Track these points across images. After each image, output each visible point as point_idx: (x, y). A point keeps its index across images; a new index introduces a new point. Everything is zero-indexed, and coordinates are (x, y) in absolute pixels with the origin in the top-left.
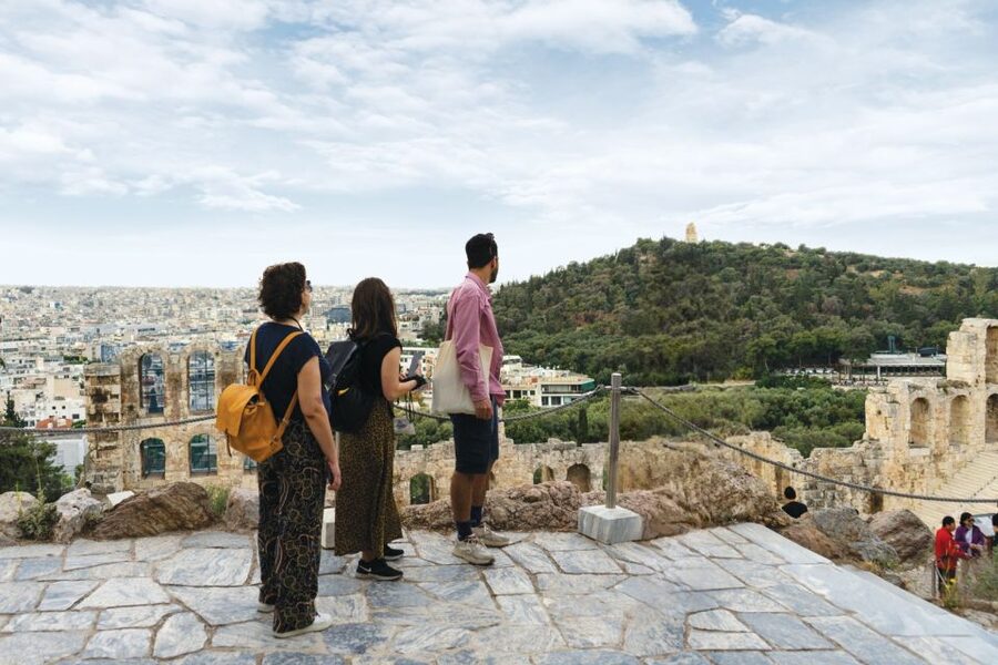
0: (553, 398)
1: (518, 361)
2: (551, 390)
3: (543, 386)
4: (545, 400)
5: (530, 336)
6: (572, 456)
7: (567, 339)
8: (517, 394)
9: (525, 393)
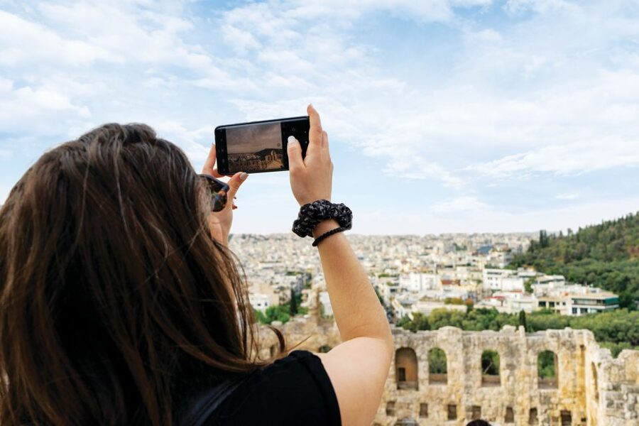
0: (582, 309)
1: (561, 280)
2: (580, 302)
3: (573, 299)
4: (574, 310)
5: (588, 264)
6: (398, 340)
7: (619, 267)
8: (552, 304)
9: (558, 304)
